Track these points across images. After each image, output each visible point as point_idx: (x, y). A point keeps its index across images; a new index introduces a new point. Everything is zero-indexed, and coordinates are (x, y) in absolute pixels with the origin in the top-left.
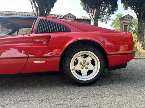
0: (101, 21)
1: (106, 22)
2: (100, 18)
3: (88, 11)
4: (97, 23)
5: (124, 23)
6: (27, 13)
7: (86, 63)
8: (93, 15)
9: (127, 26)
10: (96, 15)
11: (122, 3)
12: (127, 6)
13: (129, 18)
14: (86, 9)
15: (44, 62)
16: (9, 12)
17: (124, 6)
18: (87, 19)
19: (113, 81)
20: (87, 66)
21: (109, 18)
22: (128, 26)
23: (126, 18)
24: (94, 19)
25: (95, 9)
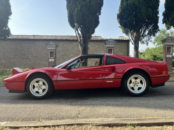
0: (141, 43)
1: (147, 44)
2: (141, 40)
3: (127, 34)
4: (138, 46)
5: (166, 45)
6: (64, 36)
7: (137, 82)
8: (133, 38)
9: (170, 48)
10: (136, 38)
11: (163, 23)
12: (169, 26)
13: (172, 40)
14: (125, 32)
15: (112, 81)
16: (46, 36)
17: (166, 26)
18: (126, 40)
19: (156, 95)
20: (137, 84)
21: (150, 40)
22: (172, 48)
23: (169, 40)
24: (134, 41)
25: (135, 32)
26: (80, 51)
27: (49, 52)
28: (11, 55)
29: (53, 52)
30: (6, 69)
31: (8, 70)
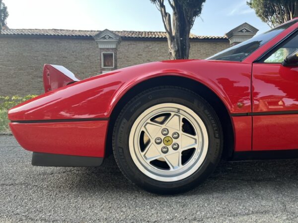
26: (171, 53)
27: (102, 55)
28: (11, 69)
29: (112, 55)
30: (3, 97)
31: (7, 98)
